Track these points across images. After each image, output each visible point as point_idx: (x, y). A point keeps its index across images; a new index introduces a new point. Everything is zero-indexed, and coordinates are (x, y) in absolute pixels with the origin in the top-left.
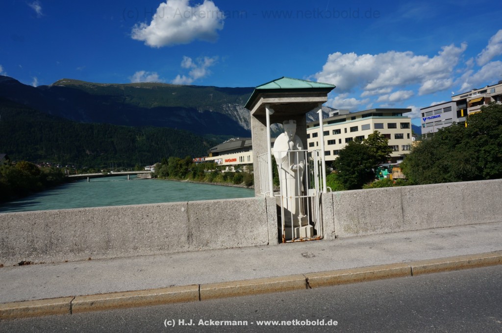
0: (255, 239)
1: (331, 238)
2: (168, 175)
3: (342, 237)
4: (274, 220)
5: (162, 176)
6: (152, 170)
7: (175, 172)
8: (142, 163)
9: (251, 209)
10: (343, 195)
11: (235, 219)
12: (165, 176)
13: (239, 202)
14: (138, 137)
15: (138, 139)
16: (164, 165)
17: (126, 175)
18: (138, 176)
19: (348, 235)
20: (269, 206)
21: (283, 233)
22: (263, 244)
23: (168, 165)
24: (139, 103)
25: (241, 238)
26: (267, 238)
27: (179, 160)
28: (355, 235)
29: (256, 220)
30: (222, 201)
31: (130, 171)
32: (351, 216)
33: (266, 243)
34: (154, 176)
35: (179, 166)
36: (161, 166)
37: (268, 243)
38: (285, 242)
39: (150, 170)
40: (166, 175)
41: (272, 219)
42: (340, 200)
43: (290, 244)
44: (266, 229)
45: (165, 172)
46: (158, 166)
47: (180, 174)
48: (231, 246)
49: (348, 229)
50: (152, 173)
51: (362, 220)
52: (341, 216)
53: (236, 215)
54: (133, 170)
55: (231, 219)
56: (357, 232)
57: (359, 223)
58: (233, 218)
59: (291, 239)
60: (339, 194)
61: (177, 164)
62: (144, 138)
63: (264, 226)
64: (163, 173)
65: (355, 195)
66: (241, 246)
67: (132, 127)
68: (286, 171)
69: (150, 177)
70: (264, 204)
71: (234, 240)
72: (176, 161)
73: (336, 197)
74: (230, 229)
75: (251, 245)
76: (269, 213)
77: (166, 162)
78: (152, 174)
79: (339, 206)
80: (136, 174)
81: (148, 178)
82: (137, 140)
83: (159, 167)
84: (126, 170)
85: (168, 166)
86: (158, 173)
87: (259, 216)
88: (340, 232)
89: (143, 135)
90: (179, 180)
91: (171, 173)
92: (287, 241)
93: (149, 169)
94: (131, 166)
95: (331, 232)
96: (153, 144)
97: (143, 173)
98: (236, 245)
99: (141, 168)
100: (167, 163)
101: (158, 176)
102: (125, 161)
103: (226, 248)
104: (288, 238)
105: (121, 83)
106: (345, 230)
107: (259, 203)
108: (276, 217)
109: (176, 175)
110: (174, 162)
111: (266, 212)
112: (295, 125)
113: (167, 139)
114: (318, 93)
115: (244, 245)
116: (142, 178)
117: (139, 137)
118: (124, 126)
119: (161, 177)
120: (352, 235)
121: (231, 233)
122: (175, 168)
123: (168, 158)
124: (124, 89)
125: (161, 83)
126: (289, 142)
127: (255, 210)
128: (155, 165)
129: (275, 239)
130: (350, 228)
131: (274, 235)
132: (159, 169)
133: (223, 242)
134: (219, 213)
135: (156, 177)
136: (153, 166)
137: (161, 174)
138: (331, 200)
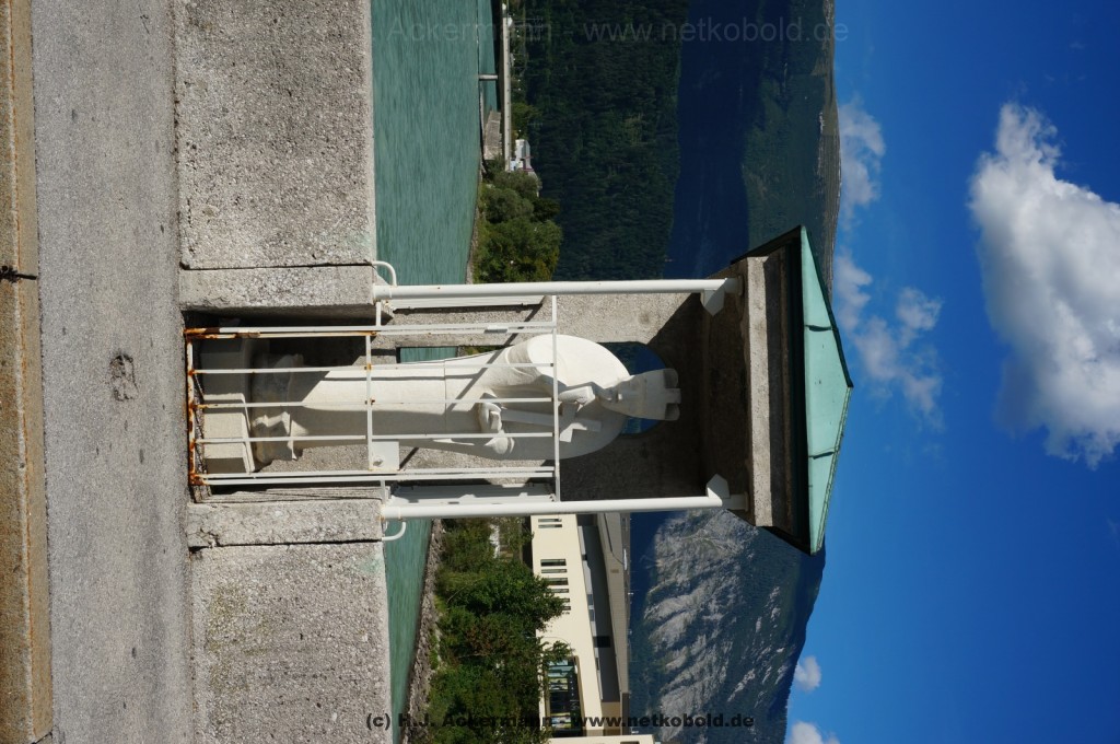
0: (209, 213)
1: (192, 529)
2: (493, 221)
3: (196, 578)
4: (280, 291)
5: (490, 198)
6: (513, 164)
7: (505, 246)
8: (543, 131)
9: (328, 203)
10: (370, 587)
11: (291, 138)
12: (490, 209)
13: (359, 158)
14: (639, 119)
15: (630, 121)
16: (532, 208)
17: (499, 70)
18: (494, 113)
19: (200, 606)
20: (338, 277)
21: (227, 332)
22: (185, 246)
23: (532, 220)
24: (763, 129)
25: (215, 160)
26: (207, 264)
27: (548, 262)
28: (199, 635)
29: (284, 221)
30: (367, 90)
31: (513, 86)
32: (278, 616)
33: (187, 258)
34: (491, 170)
35: (527, 261)
36: (530, 197)
37: (186, 267)
38: (188, 338)
39: (513, 157)
40: (495, 213)
41: (286, 285)
42: (346, 571)
43: (181, 355)
44: (246, 259)
45: (504, 208)
46: (530, 185)
47: (495, 263)
48: (182, 119)
49: (227, 602)
50: (503, 164)
51: (257, 667)
52: (282, 574)
53: (308, 143)
54: (515, 98)
55: (291, 124)
56: (209, 644)
57: (249, 653)
58: (296, 131)
59: (198, 365)
60: (372, 570)
61: (533, 256)
62: (635, 143)
63: (259, 251)
64: (501, 201)
65: (365, 638)
66: (183, 156)
67: (674, 99)
68: (475, 377)
69: (488, 155)
70: (347, 256)
71: (206, 131)
72: (545, 251)
73: (360, 555)
74: (254, 117)
75: (182, 196)
76: (310, 273)
77: (541, 213)
78: (499, 163)
79: (323, 570)
80: (500, 107)
81: (486, 148)
82: (625, 117)
83: (524, 189)
84: (515, 72)
85: (527, 222)
86: (503, 185)
87: (298, 234)
88: (217, 567)
89: (645, 139)
90: (473, 257)
91: (500, 231)
92: (190, 347)
93: (518, 153)
94: (531, 88)
95: (217, 530)
96: (613, 175)
97: (502, 131)
98: (186, 137)
99: (522, 126)
100: (542, 219)
101: (489, 186)
102: (549, 72)
103: (179, 97)
104: (205, 351)
105: (836, 67)
106: (221, 590)
107: (353, 233)
108: (293, 302)
109: (494, 248)
110: (541, 241)
111: (312, 261)
112: (658, 414)
113: (628, 225)
114: (788, 487)
115: (185, 172)
116: (487, 128)
117: (636, 125)
118: (678, 74)
119: (487, 196)
120: (197, 621)
121: (235, 119)
122: (522, 248)
123: (557, 223)
124: (814, 74)
125: (838, 208)
126: (596, 388)
127: (321, 219)
128: (532, 174)
129: (205, 295)
130: (227, 613)
131: (223, 292)
132: (518, 189)
133: (204, 85)
134: (318, 79)
135: (488, 177)
136: (529, 166)
137: (497, 193)
138: (348, 535)
